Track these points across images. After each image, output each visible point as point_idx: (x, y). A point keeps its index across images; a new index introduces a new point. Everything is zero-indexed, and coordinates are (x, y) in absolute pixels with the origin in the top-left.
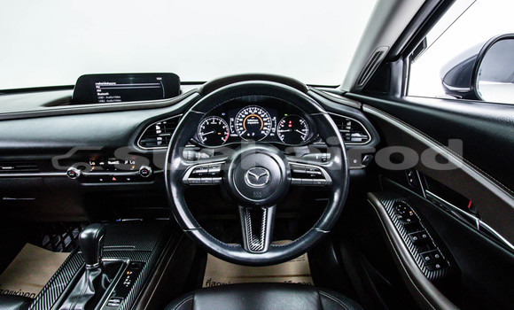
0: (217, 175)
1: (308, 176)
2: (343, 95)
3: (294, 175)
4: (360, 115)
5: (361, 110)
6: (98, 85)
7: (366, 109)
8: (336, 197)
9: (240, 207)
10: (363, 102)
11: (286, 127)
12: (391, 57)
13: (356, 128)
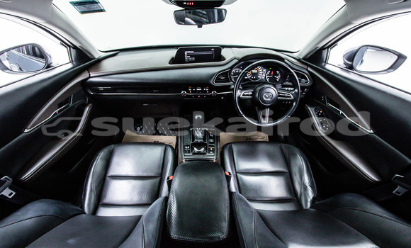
0: (251, 95)
1: (285, 97)
2: (299, 60)
3: (279, 96)
4: (306, 72)
5: (307, 69)
6: (186, 52)
7: (309, 69)
8: (294, 104)
9: (257, 108)
10: (308, 66)
11: (270, 74)
12: (323, 48)
13: (303, 77)
